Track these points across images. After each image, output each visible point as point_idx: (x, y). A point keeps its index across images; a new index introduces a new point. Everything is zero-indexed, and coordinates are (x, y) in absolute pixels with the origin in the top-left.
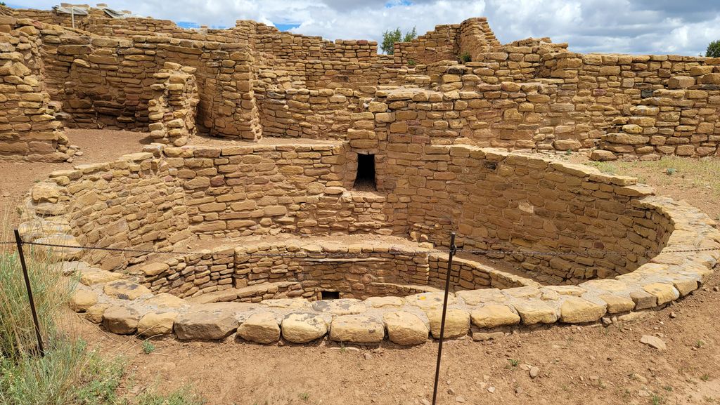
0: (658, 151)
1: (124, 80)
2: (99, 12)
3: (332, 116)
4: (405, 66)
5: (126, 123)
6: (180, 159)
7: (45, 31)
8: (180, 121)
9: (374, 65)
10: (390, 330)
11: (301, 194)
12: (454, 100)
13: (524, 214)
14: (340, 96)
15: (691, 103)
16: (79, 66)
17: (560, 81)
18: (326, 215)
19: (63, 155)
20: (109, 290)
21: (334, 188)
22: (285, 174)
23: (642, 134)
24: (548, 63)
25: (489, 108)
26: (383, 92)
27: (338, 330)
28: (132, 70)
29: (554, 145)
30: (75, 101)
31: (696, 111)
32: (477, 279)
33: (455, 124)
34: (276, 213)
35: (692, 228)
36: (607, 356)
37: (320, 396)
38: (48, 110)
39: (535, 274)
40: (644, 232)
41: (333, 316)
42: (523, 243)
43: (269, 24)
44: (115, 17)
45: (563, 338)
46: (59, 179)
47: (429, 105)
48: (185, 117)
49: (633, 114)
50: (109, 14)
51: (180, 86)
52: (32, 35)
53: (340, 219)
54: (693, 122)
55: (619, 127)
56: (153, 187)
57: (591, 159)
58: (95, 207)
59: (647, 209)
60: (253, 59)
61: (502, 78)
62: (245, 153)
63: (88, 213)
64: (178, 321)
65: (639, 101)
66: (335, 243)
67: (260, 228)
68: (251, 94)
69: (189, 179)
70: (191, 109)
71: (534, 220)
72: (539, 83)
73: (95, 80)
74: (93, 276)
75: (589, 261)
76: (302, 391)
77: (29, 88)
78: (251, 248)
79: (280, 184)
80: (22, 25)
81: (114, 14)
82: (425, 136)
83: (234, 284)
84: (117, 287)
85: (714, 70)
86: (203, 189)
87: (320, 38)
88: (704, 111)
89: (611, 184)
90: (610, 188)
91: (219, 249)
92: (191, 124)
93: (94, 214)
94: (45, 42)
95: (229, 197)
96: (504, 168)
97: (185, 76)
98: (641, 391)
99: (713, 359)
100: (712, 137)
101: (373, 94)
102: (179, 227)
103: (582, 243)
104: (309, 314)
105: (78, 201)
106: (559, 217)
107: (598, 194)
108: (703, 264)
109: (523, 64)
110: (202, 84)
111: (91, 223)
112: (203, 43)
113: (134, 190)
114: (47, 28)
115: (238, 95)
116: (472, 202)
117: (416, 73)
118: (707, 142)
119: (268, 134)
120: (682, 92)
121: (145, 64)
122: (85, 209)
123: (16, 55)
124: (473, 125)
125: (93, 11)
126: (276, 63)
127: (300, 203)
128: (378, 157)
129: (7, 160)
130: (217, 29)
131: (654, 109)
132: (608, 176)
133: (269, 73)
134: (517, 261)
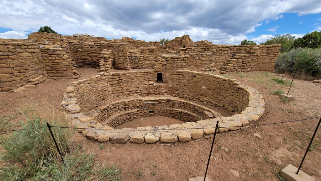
0: (237, 71)
1: (92, 54)
2: (86, 36)
3: (150, 63)
4: (168, 48)
5: (93, 66)
6: (109, 76)
7: (70, 42)
8: (108, 65)
9: (159, 48)
10: (180, 138)
11: (142, 85)
12: (183, 58)
13: (203, 89)
14: (152, 57)
15: (245, 58)
16: (80, 51)
17: (212, 52)
18: (149, 90)
19: (76, 77)
20: (89, 125)
21: (151, 83)
22: (137, 79)
23: (233, 66)
24: (208, 47)
25: (193, 60)
26: (164, 56)
27: (163, 139)
28: (94, 52)
29: (210, 69)
30: (79, 61)
31: (246, 60)
32: (191, 107)
33: (184, 64)
34: (136, 90)
35: (254, 95)
36: (245, 142)
37: (160, 165)
38: (71, 64)
39: (207, 105)
40: (238, 94)
41: (160, 133)
42: (203, 97)
43: (131, 38)
44: (90, 37)
45: (231, 135)
46: (74, 84)
47: (177, 59)
48: (109, 64)
49: (230, 61)
50: (88, 36)
51: (108, 56)
52: (66, 43)
53: (153, 91)
54: (246, 63)
55: (227, 64)
56: (101, 85)
57: (220, 73)
58: (85, 92)
59: (239, 88)
60: (128, 47)
61: (196, 52)
62: (126, 74)
63: (83, 94)
64: (111, 137)
65: (231, 57)
66: (152, 98)
67: (131, 94)
68: (127, 57)
69: (111, 82)
70: (111, 62)
71: (206, 91)
72: (206, 53)
73: (85, 55)
74: (84, 119)
75: (222, 102)
76: (154, 163)
77: (65, 58)
78: (129, 100)
79: (136, 82)
80: (63, 40)
81: (89, 36)
82: (176, 68)
83: (125, 110)
84: (91, 124)
85: (251, 49)
86: (115, 84)
87: (145, 41)
88: (248, 60)
89: (228, 81)
90: (228, 82)
91: (121, 101)
92: (111, 66)
93: (85, 94)
94: (70, 45)
95: (122, 86)
96: (198, 76)
97: (109, 53)
98: (260, 155)
99: (276, 141)
100: (250, 67)
101: (161, 56)
102: (109, 95)
103: (220, 97)
104: (153, 133)
105: (80, 91)
106: (213, 90)
107: (225, 84)
108: (262, 107)
109: (201, 47)
110: (114, 55)
111: (84, 96)
112: (113, 43)
113: (96, 86)
114: (70, 41)
115: (124, 58)
116: (189, 86)
117: (171, 50)
118: (249, 68)
119: (133, 68)
120: (243, 55)
121: (98, 50)
122: (83, 93)
123: (61, 49)
124: (188, 65)
125: (84, 36)
126: (133, 48)
127: (142, 87)
128: (163, 74)
129: (61, 79)
130: (117, 39)
131: (236, 59)
132: (227, 79)
133: (132, 51)
134: (202, 102)
